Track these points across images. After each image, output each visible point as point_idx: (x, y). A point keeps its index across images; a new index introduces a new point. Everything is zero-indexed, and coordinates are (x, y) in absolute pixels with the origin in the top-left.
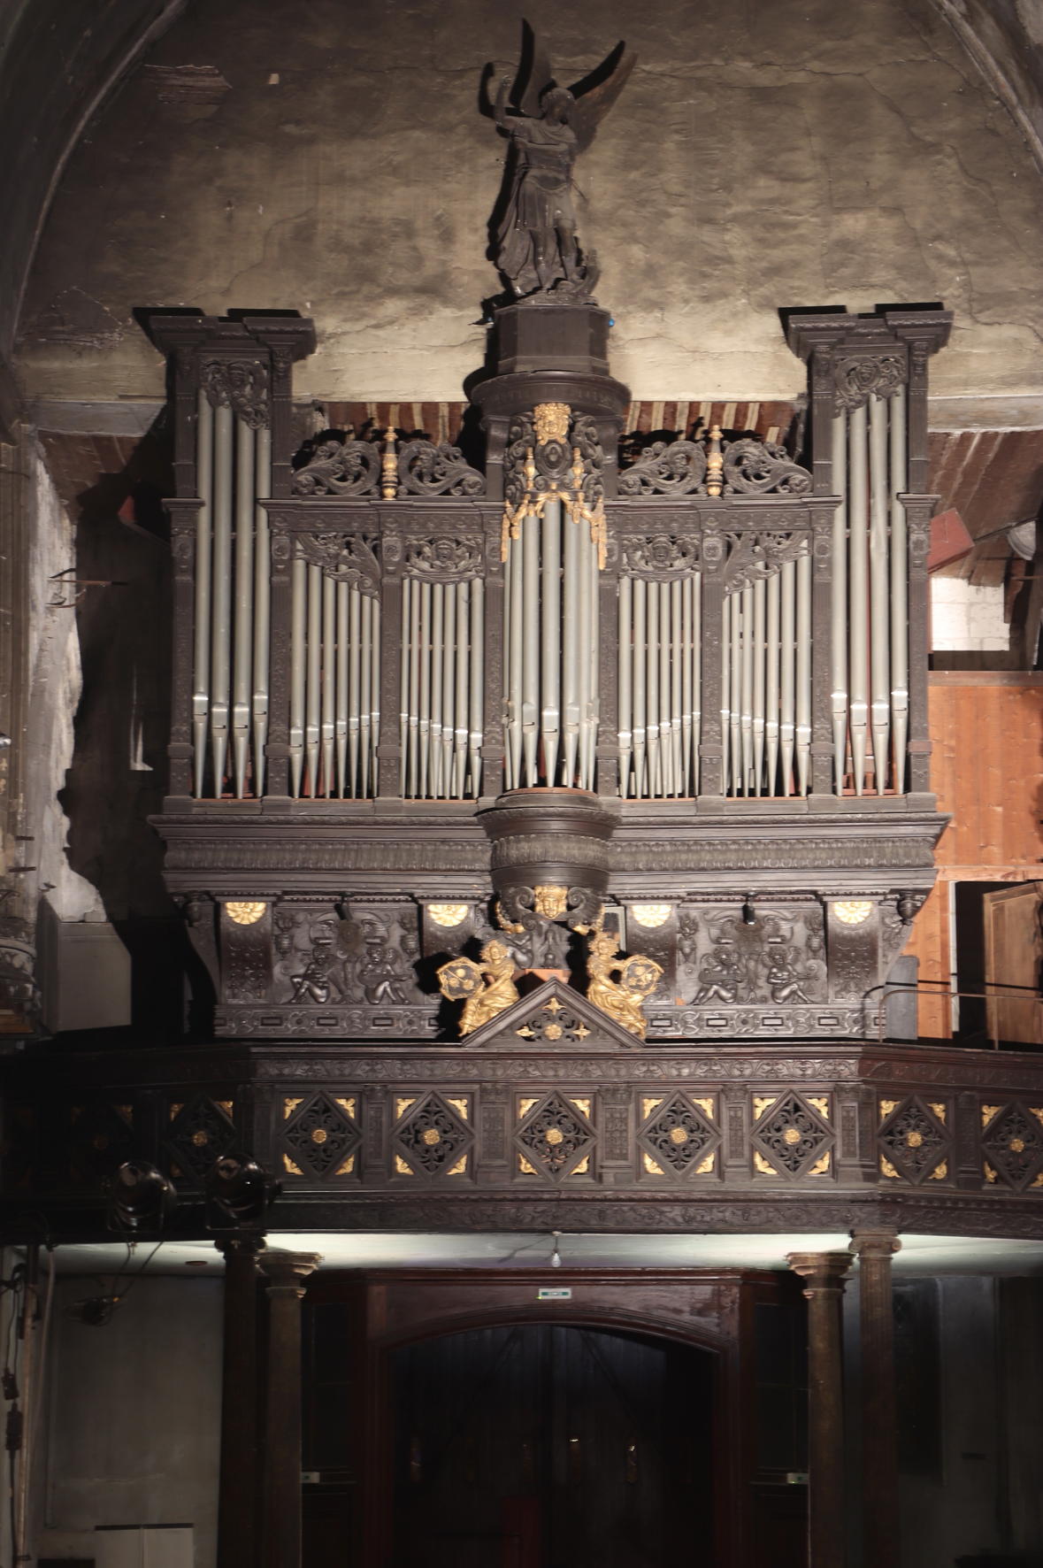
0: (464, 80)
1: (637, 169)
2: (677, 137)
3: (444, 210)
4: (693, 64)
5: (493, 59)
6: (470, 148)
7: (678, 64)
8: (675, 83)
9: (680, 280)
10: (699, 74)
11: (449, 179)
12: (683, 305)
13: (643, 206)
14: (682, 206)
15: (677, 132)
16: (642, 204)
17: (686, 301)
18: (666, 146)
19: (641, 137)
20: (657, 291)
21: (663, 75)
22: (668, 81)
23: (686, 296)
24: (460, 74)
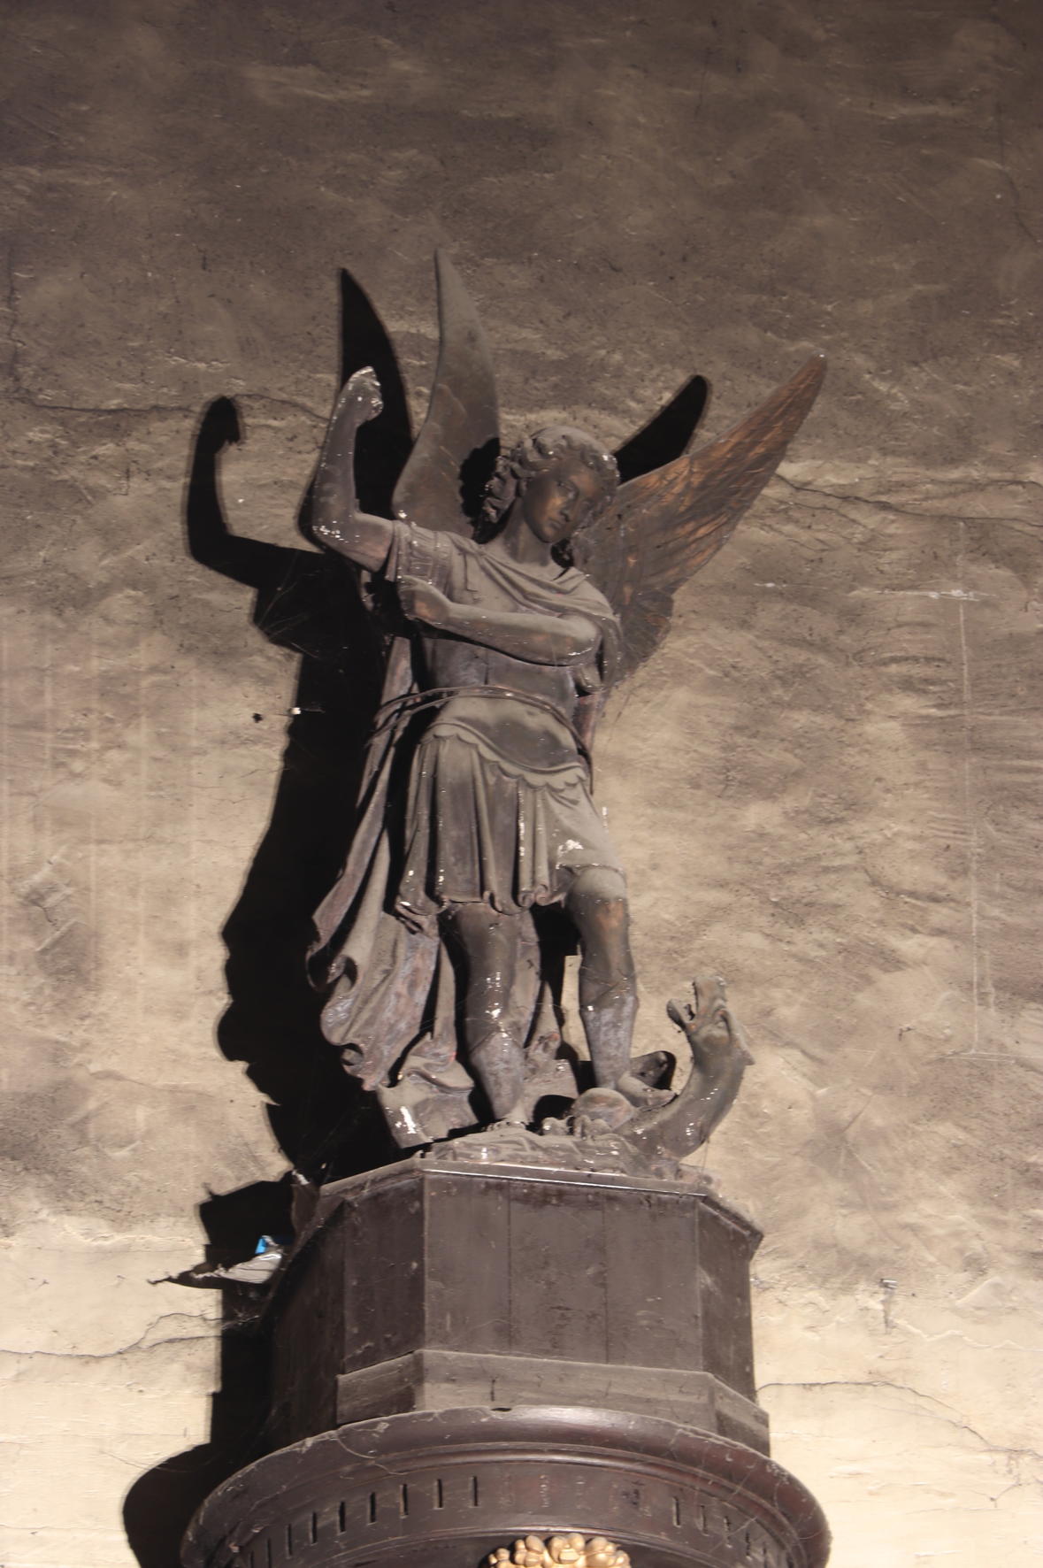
0: (132, 444)
1: (769, 795)
2: (908, 703)
3: (59, 869)
4: (955, 474)
5: (237, 387)
6: (154, 669)
7: (898, 469)
8: (895, 527)
9: (949, 1187)
10: (978, 506)
11: (78, 766)
12: (963, 1277)
13: (800, 922)
14: (939, 932)
15: (908, 685)
16: (796, 912)
17: (976, 1266)
18: (871, 729)
19: (778, 692)
20: (861, 1219)
21: (848, 497)
22: (871, 520)
23: (976, 1246)
24: (118, 423)
